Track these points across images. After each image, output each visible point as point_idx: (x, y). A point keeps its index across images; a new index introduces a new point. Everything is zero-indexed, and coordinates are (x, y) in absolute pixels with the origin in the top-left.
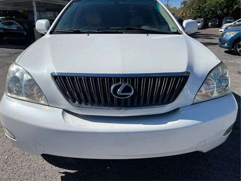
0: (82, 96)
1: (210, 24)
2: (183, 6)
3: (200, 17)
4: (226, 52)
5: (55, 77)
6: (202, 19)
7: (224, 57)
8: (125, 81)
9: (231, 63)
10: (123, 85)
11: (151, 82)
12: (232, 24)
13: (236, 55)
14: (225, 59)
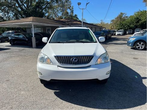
0: (63, 62)
1: (127, 32)
2: (112, 22)
3: (121, 29)
4: (131, 48)
5: (55, 57)
6: (123, 30)
7: (129, 51)
8: (75, 57)
9: (132, 54)
10: (75, 58)
11: (82, 58)
12: (139, 32)
13: (136, 50)
14: (130, 52)
